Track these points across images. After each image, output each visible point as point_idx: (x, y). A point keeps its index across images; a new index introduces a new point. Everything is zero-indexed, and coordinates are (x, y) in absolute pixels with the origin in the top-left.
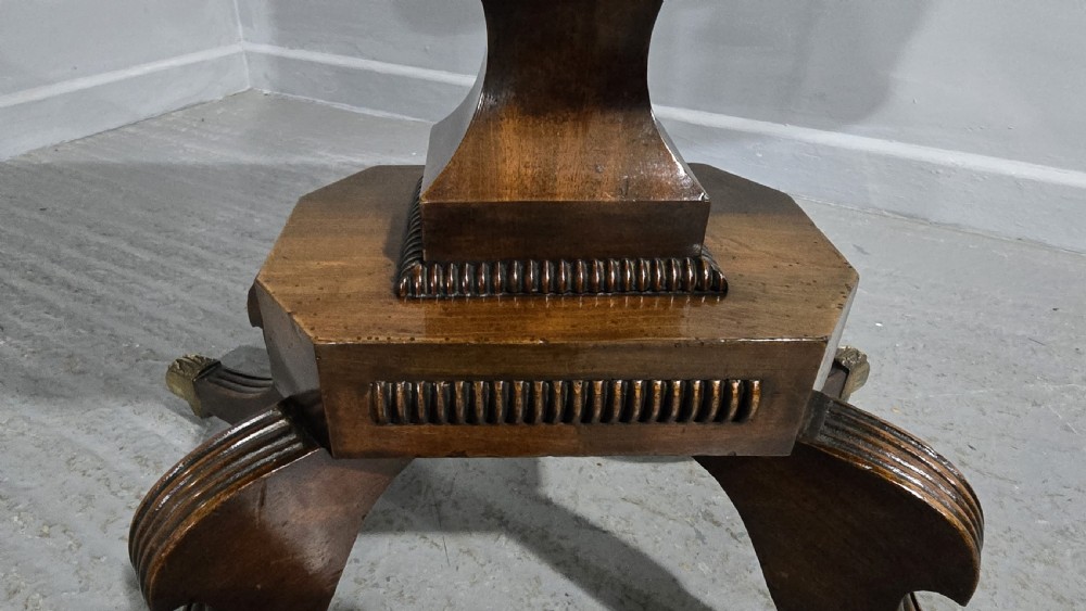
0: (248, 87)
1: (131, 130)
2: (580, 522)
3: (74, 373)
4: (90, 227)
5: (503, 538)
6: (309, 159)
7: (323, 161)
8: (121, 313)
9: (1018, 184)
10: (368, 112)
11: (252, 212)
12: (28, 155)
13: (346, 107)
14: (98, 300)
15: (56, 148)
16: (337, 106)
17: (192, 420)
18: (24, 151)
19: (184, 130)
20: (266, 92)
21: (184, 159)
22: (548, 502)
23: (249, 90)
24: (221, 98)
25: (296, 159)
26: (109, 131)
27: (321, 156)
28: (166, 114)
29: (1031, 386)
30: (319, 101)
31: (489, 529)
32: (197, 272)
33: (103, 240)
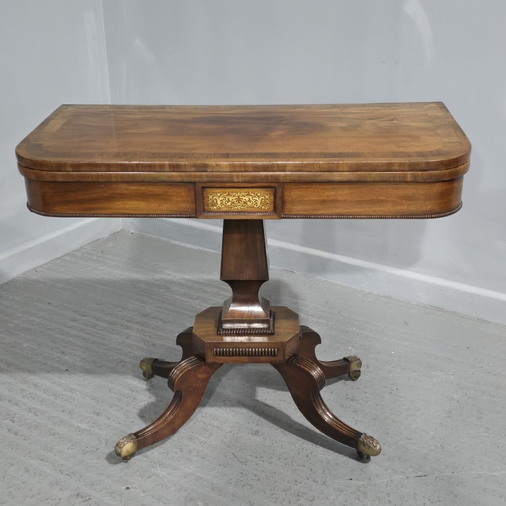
0: (121, 228)
1: (67, 258)
2: (266, 405)
3: (98, 367)
4: (75, 312)
5: (243, 408)
6: (163, 276)
7: (170, 278)
8: (105, 347)
9: (472, 295)
10: (190, 246)
11: (144, 305)
12: (24, 274)
13: (177, 243)
14: (93, 342)
15: (35, 270)
16: (173, 242)
17: (144, 380)
18: (22, 272)
19: (95, 258)
20: (132, 231)
21: (102, 276)
22: (257, 400)
23: (121, 230)
24: (107, 236)
25: (158, 276)
26: (56, 259)
27: (169, 275)
28: (82, 248)
29: (434, 373)
30: (162, 238)
31: (239, 406)
32: (128, 331)
33: (84, 318)
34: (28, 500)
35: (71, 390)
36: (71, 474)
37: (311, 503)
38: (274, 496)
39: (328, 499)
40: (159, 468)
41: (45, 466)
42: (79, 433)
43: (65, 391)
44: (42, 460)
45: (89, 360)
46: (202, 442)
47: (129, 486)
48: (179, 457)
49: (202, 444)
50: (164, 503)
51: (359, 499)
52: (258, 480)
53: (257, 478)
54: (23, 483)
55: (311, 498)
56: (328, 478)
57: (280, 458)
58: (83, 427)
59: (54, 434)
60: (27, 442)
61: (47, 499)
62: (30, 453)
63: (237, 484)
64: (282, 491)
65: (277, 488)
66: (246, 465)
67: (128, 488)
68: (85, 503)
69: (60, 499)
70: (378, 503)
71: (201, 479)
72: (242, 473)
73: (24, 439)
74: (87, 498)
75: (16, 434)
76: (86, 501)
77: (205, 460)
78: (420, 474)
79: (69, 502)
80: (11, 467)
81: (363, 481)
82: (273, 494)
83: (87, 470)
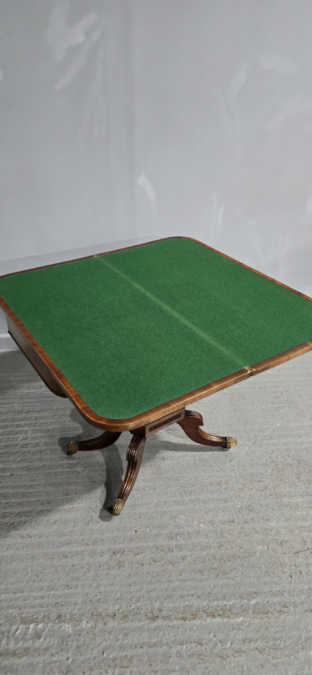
34: (88, 575)
35: (31, 487)
36: (95, 543)
37: (228, 485)
38: (209, 491)
39: (233, 478)
40: (139, 509)
41: (73, 547)
42: (69, 513)
43: (28, 490)
44: (67, 544)
45: (18, 460)
46: (144, 480)
47: (136, 529)
48: (142, 496)
49: (145, 480)
50: (164, 528)
51: (245, 470)
52: (193, 486)
53: (192, 485)
54: (73, 566)
55: (226, 482)
56: (221, 466)
57: (190, 468)
58: (67, 508)
59: (55, 523)
60: (43, 538)
61: (100, 567)
62: (54, 544)
63: (186, 494)
64: (210, 485)
65: (206, 486)
66: (179, 481)
67: (136, 531)
68: (124, 555)
69: (107, 562)
70: (253, 467)
71: (166, 502)
72: (182, 487)
73: (39, 537)
74: (121, 551)
75: (29, 536)
76: (123, 554)
77: (156, 490)
78: (253, 442)
79: (114, 561)
80: (53, 561)
81: (236, 459)
82: (208, 490)
83: (101, 534)
